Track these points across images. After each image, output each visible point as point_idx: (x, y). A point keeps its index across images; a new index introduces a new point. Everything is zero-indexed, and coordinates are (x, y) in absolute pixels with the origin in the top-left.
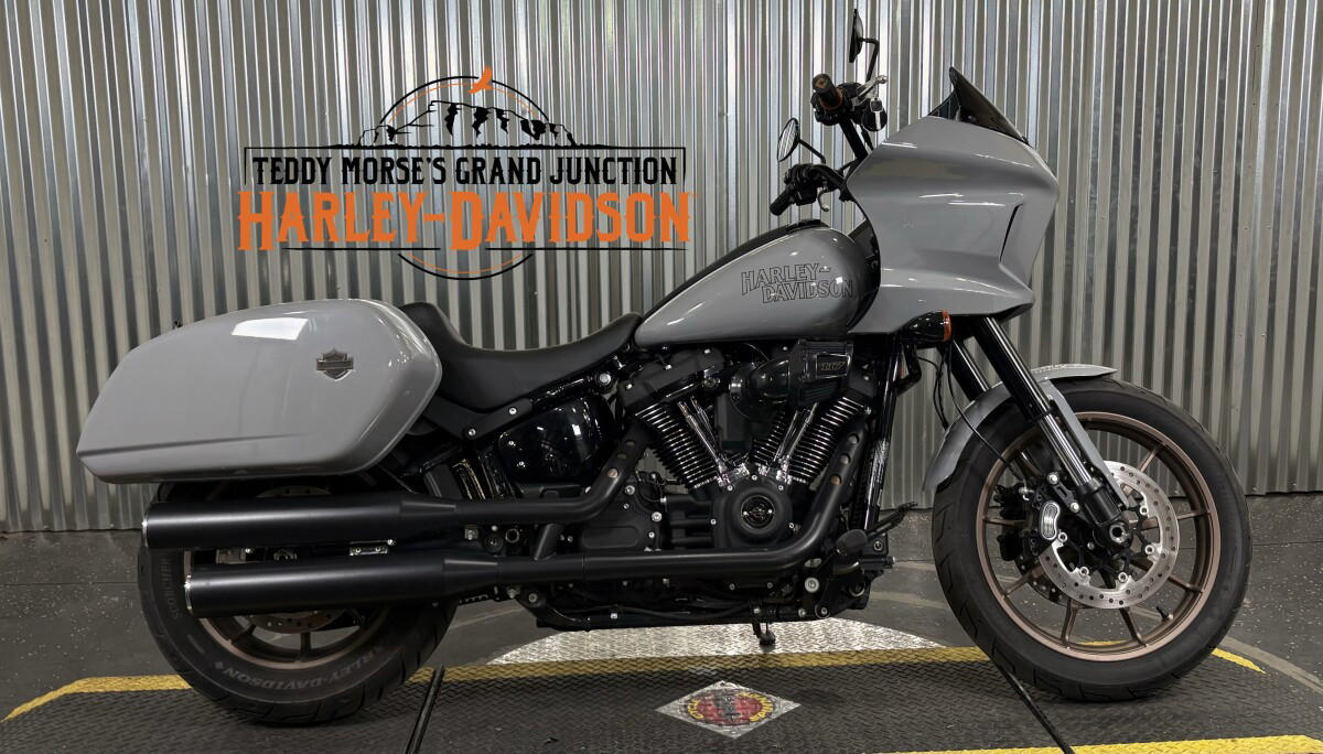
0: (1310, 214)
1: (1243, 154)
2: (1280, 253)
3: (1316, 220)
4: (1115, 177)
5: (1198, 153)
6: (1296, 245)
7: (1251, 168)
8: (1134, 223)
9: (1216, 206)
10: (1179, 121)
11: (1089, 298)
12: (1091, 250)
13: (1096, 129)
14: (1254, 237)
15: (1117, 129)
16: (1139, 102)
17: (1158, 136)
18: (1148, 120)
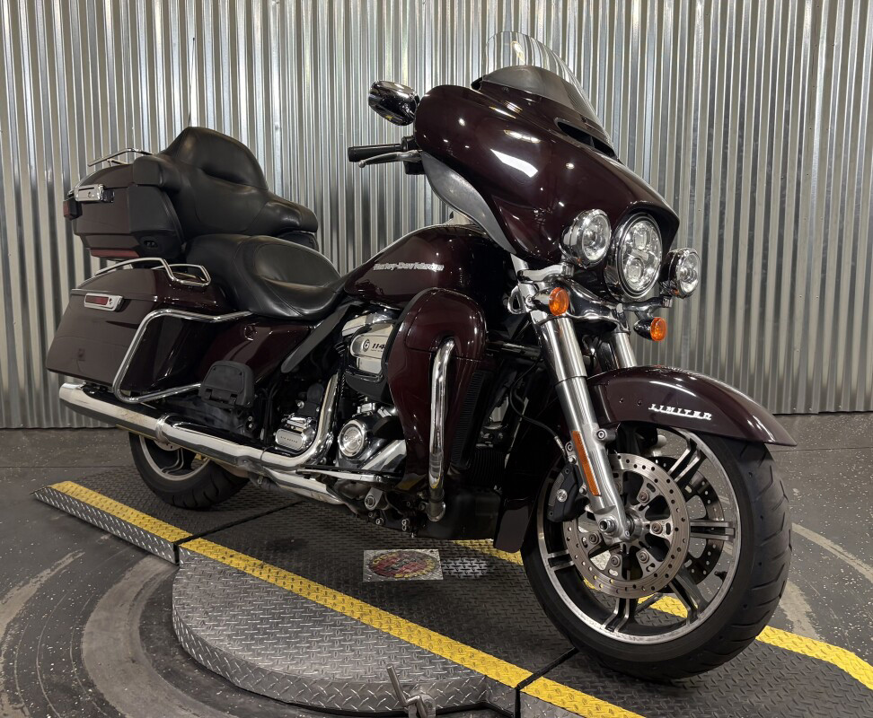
0: (852, 209)
1: (803, 164)
2: (829, 237)
3: (856, 213)
4: (708, 180)
5: (770, 163)
6: (841, 231)
7: (808, 176)
8: (722, 214)
9: (783, 203)
10: (756, 140)
12: (691, 234)
13: (695, 145)
14: (811, 225)
15: (710, 145)
16: (726, 126)
17: (740, 150)
18: (733, 140)
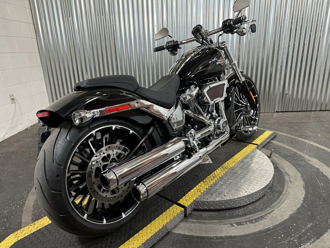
1: (322, 30)
2: (328, 55)
4: (290, 37)
5: (311, 31)
7: (323, 34)
8: (294, 48)
9: (314, 44)
10: (307, 23)
11: (282, 66)
12: (283, 55)
13: (286, 26)
15: (291, 26)
16: (297, 19)
17: (301, 27)
18: (299, 23)
